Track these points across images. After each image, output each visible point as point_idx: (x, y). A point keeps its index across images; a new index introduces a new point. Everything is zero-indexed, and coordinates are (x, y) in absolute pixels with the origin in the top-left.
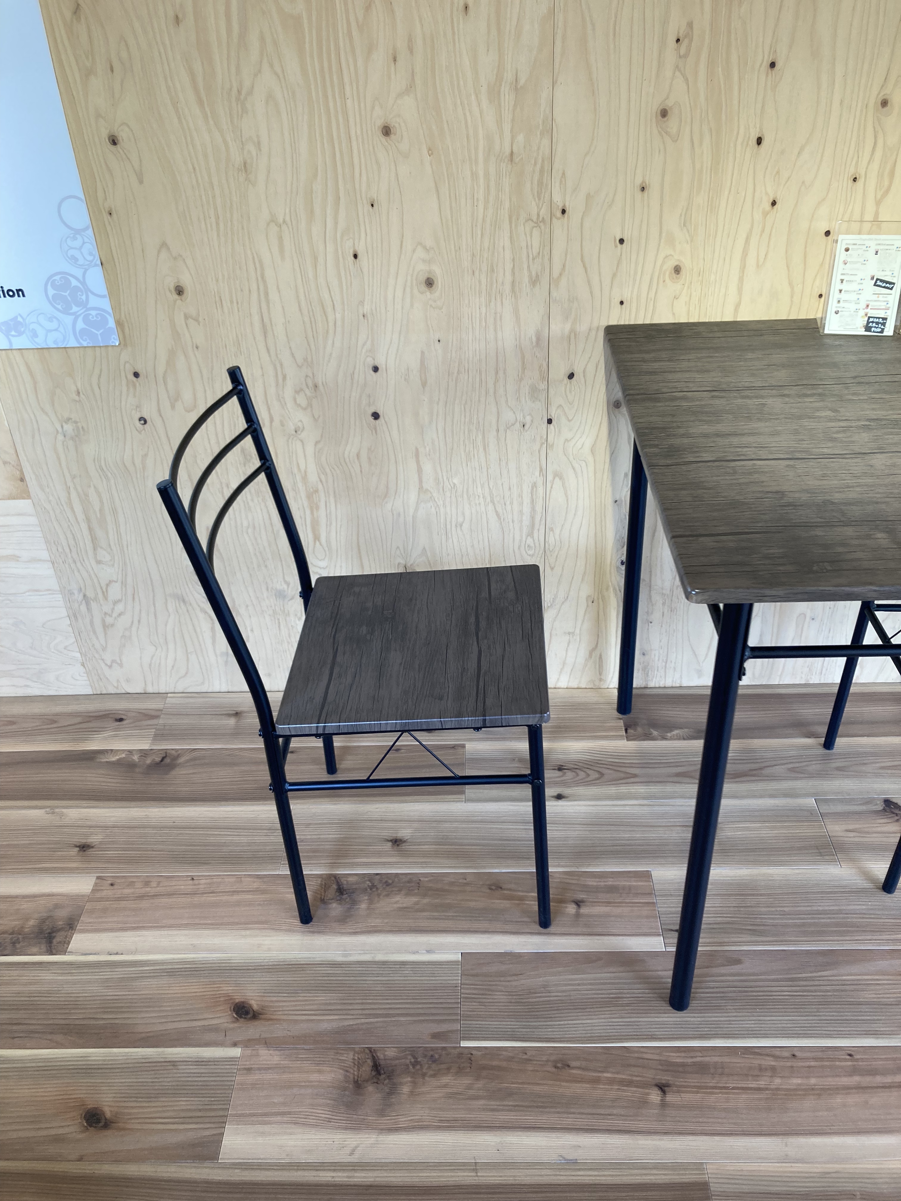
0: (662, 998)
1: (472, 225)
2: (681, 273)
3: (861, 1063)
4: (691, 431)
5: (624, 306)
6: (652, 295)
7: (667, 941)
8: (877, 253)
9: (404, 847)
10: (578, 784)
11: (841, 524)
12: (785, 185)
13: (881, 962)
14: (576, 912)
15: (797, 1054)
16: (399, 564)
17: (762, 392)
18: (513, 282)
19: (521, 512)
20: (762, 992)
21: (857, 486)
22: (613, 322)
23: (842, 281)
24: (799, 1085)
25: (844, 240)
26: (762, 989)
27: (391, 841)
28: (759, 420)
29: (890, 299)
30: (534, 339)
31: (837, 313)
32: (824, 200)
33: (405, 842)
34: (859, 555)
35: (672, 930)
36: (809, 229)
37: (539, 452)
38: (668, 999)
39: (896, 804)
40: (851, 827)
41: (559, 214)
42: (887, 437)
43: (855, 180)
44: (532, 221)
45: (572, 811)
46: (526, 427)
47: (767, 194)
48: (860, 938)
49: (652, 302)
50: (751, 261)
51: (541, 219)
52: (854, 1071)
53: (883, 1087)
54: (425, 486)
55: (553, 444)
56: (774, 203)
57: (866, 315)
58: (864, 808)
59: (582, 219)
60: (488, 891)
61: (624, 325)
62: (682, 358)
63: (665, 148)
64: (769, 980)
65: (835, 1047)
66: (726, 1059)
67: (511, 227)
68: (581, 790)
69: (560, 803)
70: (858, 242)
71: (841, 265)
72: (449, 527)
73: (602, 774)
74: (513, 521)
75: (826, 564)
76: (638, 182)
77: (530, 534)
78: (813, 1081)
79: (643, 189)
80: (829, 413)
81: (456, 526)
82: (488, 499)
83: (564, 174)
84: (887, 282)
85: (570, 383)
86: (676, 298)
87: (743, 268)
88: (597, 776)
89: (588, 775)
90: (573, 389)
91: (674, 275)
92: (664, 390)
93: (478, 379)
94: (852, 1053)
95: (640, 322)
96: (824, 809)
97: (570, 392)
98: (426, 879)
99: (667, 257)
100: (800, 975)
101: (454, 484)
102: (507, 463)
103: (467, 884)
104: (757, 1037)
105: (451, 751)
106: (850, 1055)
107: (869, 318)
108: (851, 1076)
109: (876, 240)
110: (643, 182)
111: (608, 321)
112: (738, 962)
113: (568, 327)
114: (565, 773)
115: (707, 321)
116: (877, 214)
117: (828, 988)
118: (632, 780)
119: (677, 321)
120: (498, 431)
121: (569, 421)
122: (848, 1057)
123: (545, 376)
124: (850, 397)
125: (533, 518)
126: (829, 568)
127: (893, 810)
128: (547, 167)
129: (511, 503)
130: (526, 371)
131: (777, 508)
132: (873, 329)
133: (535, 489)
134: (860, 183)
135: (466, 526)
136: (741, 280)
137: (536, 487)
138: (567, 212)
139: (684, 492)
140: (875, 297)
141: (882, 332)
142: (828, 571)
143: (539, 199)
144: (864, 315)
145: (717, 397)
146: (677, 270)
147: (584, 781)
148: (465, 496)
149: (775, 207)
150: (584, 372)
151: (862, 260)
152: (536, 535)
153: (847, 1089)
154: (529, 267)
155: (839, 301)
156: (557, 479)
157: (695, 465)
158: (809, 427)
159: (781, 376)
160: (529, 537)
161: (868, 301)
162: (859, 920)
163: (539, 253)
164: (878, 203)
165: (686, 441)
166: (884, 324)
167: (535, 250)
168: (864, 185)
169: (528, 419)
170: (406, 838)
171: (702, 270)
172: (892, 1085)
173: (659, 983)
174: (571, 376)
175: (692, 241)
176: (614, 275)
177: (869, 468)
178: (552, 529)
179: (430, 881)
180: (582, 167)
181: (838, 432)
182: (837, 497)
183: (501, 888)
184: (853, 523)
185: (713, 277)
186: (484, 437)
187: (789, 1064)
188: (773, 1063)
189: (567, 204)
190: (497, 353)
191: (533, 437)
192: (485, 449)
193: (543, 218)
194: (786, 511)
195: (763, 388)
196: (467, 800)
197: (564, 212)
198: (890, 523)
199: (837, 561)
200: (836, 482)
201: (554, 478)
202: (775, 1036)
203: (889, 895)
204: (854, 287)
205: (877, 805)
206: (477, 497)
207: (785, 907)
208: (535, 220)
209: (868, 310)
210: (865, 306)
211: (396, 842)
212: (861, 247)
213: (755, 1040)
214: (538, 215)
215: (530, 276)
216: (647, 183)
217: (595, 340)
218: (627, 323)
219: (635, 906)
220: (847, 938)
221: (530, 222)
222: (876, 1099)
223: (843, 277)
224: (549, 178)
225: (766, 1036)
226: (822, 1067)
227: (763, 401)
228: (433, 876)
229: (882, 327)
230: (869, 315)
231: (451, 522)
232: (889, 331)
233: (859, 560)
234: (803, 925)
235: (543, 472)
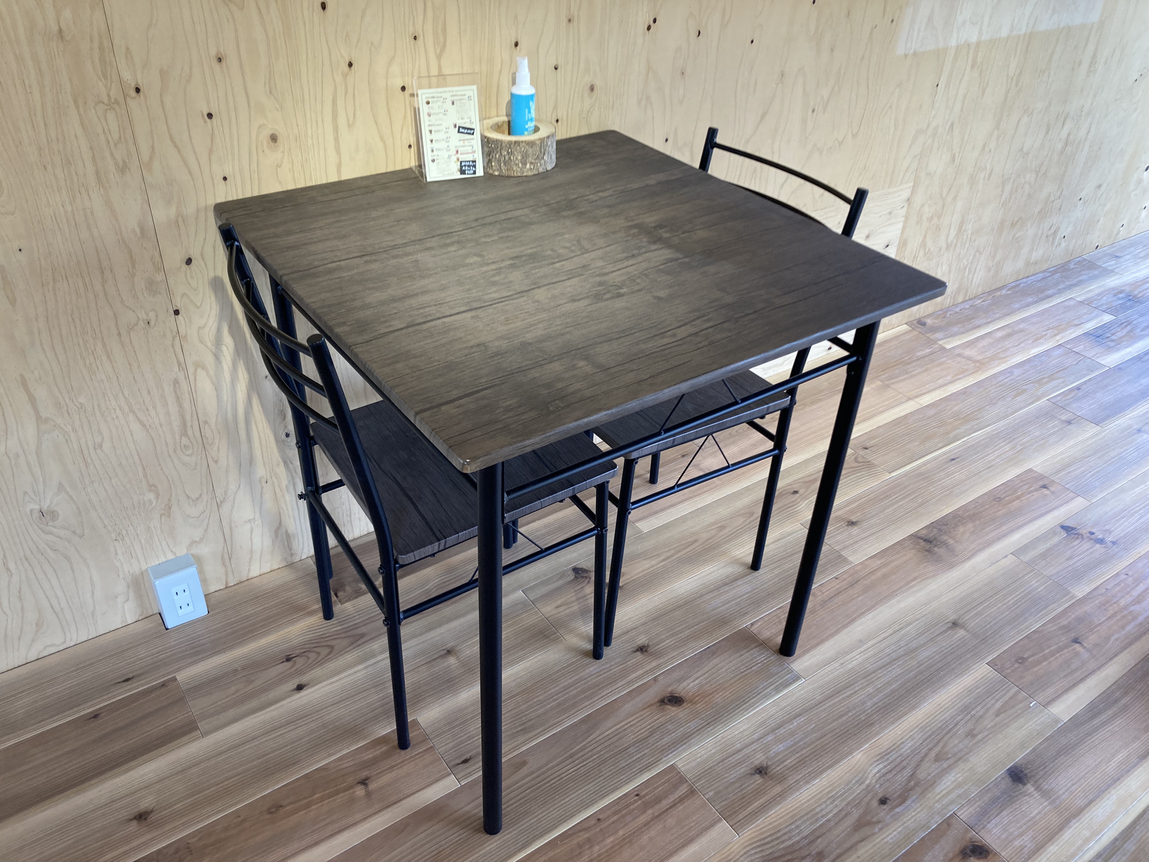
0: (477, 831)
1: (30, 115)
2: (278, 141)
3: (647, 797)
4: (369, 300)
5: (228, 181)
6: (254, 165)
7: (459, 776)
8: (453, 103)
9: (152, 818)
10: (312, 666)
11: (547, 361)
12: (356, 46)
13: (626, 706)
14: (366, 791)
15: (600, 817)
16: (31, 511)
17: (408, 249)
18: (97, 173)
19: (168, 414)
20: (553, 779)
21: (539, 323)
22: (221, 199)
23: (431, 132)
24: (612, 842)
25: (423, 94)
26: (551, 777)
27: (135, 818)
28: (422, 277)
29: (474, 142)
30: (138, 231)
31: (433, 161)
32: (393, 57)
33: (152, 811)
34: (578, 386)
35: (458, 764)
36: (387, 85)
37: (173, 346)
38: (483, 829)
39: (582, 568)
40: (559, 602)
41: (133, 93)
42: (534, 272)
43: (415, 38)
44: (103, 103)
45: (318, 696)
46: (152, 323)
47: (342, 56)
48: (604, 694)
49: (256, 173)
50: (342, 121)
51: (113, 101)
52: (646, 806)
53: (671, 807)
54: (44, 415)
55: (186, 334)
56: (350, 65)
57: (458, 160)
58: (561, 582)
59: (161, 96)
60: (269, 816)
61: (233, 201)
62: (313, 226)
63: (233, 18)
64: (553, 767)
65: (624, 795)
66: (551, 854)
67: (79, 112)
68: (317, 672)
69: (303, 693)
70: (436, 95)
71: (427, 118)
72: (85, 452)
73: (332, 647)
74: (161, 425)
75: (557, 402)
76: (213, 52)
77: (184, 433)
78: (621, 833)
79: (220, 60)
80: (475, 259)
81: (95, 449)
82: (127, 410)
83: (128, 49)
84: (468, 129)
85: (190, 269)
86: (279, 166)
87: (336, 129)
88: (327, 650)
89: (319, 653)
90: (194, 274)
91: (272, 144)
92: (316, 263)
93: (81, 285)
94: (638, 792)
95: (248, 195)
96: (533, 596)
97: (192, 277)
98: (196, 839)
99: (260, 127)
100: (573, 750)
101: (81, 404)
102: (139, 366)
103: (244, 821)
104: (566, 821)
105: (163, 690)
106: (637, 795)
107: (461, 162)
108: (645, 812)
109: (450, 91)
110: (218, 53)
111: (215, 200)
112: (524, 763)
113: (173, 212)
114: (295, 662)
115: (314, 184)
116: (440, 67)
117: (599, 749)
118: (363, 640)
119: (285, 189)
120: (119, 334)
121: (198, 307)
122: (636, 798)
123: (160, 267)
124: (484, 240)
125: (182, 416)
126: (562, 405)
127: (582, 575)
128: (106, 44)
129: (154, 407)
130: (136, 265)
131: (489, 360)
132: (466, 172)
133: (177, 385)
134: (420, 40)
135: (106, 446)
136: (337, 140)
137: (178, 383)
138: (141, 89)
139: (399, 366)
140: (461, 143)
141: (475, 173)
142: (562, 408)
143: (106, 78)
144: (456, 160)
145: (371, 262)
146: (274, 138)
147: (317, 661)
148: (97, 413)
149: (353, 67)
150: (202, 255)
151: (443, 111)
152: (190, 433)
153: (647, 824)
154: (112, 154)
155: (433, 151)
156: (199, 370)
157: (392, 336)
158: (468, 276)
159: (414, 230)
160: (183, 438)
161: (456, 147)
162: (597, 679)
163: (120, 138)
164: (439, 57)
165: (368, 312)
166: (475, 166)
167: (116, 136)
168: (424, 42)
169: (152, 315)
170: (151, 807)
171: (298, 135)
172: (675, 802)
173: (468, 819)
174: (189, 261)
175: (281, 107)
176: (210, 152)
177: (537, 304)
178: (206, 422)
179: (200, 839)
180: (147, 40)
181: (494, 276)
182: (529, 337)
183: (281, 806)
184: (556, 358)
185: (310, 142)
186: (104, 345)
187: (598, 829)
188: (586, 836)
189: (140, 83)
190: (97, 251)
191: (162, 333)
192: (108, 357)
193: (115, 99)
194: (496, 362)
195: (405, 245)
196: (204, 735)
197: (138, 90)
198: (582, 350)
199: (564, 397)
200: (519, 324)
201: (196, 370)
202: (579, 811)
203: (609, 648)
204: (442, 136)
205: (569, 575)
206: (113, 411)
207: (538, 696)
208: (106, 101)
209: (459, 155)
210: (455, 152)
211: (141, 817)
212: (439, 99)
213: (565, 824)
214: (109, 96)
215: (116, 164)
216: (223, 53)
217: (206, 220)
218: (235, 198)
219: (417, 759)
220: (596, 699)
221: (101, 105)
222: (670, 821)
223: (430, 128)
224: (112, 54)
225: (572, 816)
226: (623, 816)
227: (414, 257)
228: (201, 832)
229: (474, 169)
230: (460, 160)
231: (87, 445)
232: (480, 172)
233: (579, 390)
234: (559, 704)
235: (182, 366)
